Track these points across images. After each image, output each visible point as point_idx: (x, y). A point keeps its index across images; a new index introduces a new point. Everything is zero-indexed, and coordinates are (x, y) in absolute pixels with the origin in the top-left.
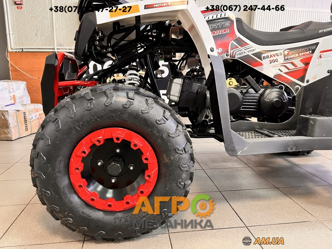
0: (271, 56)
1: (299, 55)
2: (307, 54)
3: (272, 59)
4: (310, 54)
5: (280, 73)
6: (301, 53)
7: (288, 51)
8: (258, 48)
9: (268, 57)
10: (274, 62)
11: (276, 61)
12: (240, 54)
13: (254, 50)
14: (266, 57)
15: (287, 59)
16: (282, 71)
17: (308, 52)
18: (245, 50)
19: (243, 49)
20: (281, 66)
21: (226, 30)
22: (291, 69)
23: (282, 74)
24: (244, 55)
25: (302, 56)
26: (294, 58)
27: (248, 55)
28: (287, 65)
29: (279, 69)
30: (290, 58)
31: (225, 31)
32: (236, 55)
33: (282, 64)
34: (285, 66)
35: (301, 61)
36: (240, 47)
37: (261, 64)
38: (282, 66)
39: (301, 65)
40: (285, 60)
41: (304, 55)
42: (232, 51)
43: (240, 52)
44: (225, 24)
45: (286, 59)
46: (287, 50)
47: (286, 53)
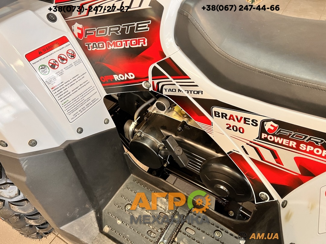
0: (232, 118)
1: (298, 146)
2: (320, 156)
3: (232, 123)
5: (242, 153)
6: (307, 145)
9: (224, 116)
10: (235, 129)
11: (241, 130)
12: (170, 90)
13: (198, 92)
14: (220, 115)
15: (266, 139)
16: (247, 153)
17: (325, 153)
18: (180, 85)
19: (177, 85)
20: (247, 144)
21: (139, 40)
22: (266, 159)
23: (246, 158)
24: (177, 94)
25: (305, 151)
26: (282, 145)
27: (187, 97)
28: (261, 150)
29: (243, 147)
30: (273, 142)
31: (138, 42)
32: (164, 91)
33: (251, 142)
34: (256, 149)
35: (296, 159)
36: (171, 79)
37: (209, 123)
38: (250, 145)
40: (260, 138)
41: (311, 152)
42: (156, 82)
43: (171, 87)
44: (138, 27)
45: (263, 137)
46: (272, 123)
47: (268, 126)
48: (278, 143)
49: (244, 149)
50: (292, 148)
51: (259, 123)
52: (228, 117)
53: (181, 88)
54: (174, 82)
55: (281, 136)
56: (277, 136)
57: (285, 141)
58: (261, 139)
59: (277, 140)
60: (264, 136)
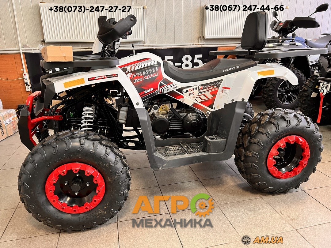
0: (189, 91)
1: (209, 89)
2: (215, 88)
3: (190, 92)
4: (217, 88)
5: (196, 102)
6: (210, 87)
7: (202, 86)
8: (180, 85)
9: (187, 91)
10: (191, 94)
11: (193, 93)
13: (177, 87)
15: (201, 92)
16: (197, 101)
17: (215, 87)
19: (169, 87)
20: (196, 98)
22: (203, 99)
23: (198, 103)
24: (170, 91)
25: (211, 89)
26: (205, 91)
27: (173, 91)
28: (201, 96)
30: (203, 92)
31: (154, 75)
32: (164, 91)
33: (197, 96)
34: (199, 97)
35: (210, 93)
36: (166, 86)
37: (183, 97)
39: (210, 96)
41: (212, 89)
42: (161, 89)
43: (167, 89)
44: (154, 70)
46: (200, 86)
47: (200, 88)
48: (204, 91)
49: (196, 100)
50: (208, 90)
51: (197, 88)
52: (188, 91)
53: (170, 88)
54: (168, 86)
55: (204, 89)
56: (203, 89)
57: (206, 90)
58: (200, 93)
59: (204, 90)
60: (200, 91)
